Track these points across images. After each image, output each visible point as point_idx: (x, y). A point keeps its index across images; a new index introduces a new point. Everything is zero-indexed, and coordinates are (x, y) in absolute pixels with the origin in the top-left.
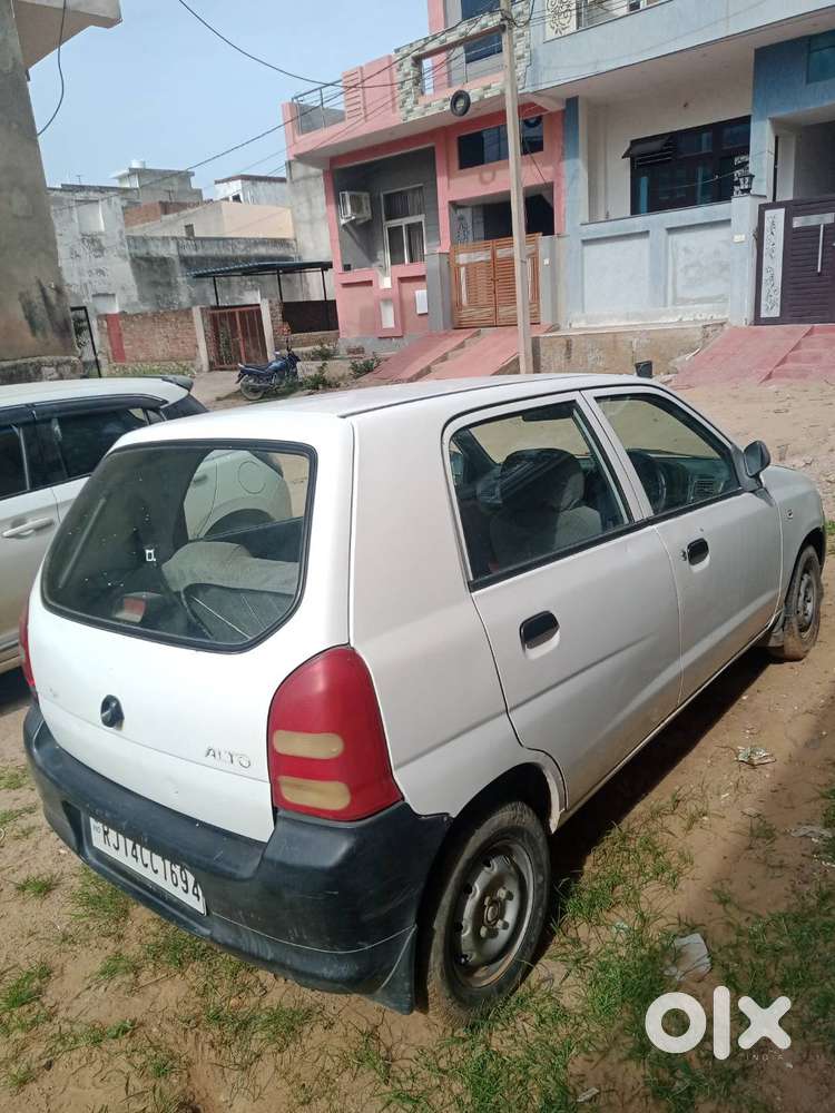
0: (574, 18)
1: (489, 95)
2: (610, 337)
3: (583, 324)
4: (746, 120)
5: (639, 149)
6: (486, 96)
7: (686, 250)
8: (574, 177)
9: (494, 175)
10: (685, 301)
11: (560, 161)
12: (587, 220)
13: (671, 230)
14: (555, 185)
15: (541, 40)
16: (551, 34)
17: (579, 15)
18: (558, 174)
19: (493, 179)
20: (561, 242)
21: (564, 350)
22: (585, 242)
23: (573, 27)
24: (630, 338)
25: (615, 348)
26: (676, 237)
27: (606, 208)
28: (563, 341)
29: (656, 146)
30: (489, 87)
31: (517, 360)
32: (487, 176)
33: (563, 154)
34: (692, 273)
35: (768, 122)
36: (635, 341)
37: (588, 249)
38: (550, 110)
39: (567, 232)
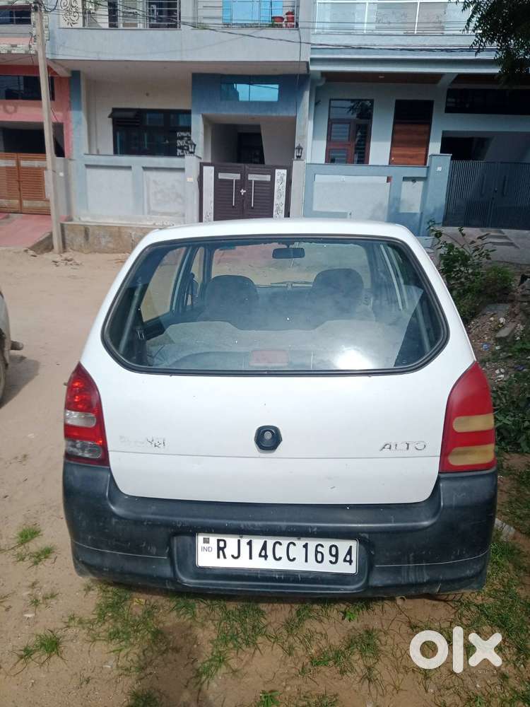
0: (81, 19)
1: (15, 52)
2: (117, 229)
3: (88, 219)
4: (188, 112)
5: (118, 114)
6: (13, 52)
7: (155, 182)
8: (79, 123)
9: (16, 108)
10: (155, 213)
11: (67, 110)
12: (87, 152)
13: (145, 169)
14: (65, 125)
15: (57, 27)
16: (64, 24)
17: (84, 18)
18: (66, 118)
19: (15, 111)
20: (71, 163)
21: (83, 234)
22: (87, 166)
23: (80, 24)
24: (130, 231)
25: (120, 236)
26: (148, 173)
27: (97, 146)
28: (83, 229)
29: (131, 115)
30: (15, 46)
31: (50, 237)
32: (10, 108)
33: (70, 106)
34: (159, 196)
35: (201, 116)
36: (133, 233)
37: (89, 171)
38: (61, 75)
39: (74, 157)
